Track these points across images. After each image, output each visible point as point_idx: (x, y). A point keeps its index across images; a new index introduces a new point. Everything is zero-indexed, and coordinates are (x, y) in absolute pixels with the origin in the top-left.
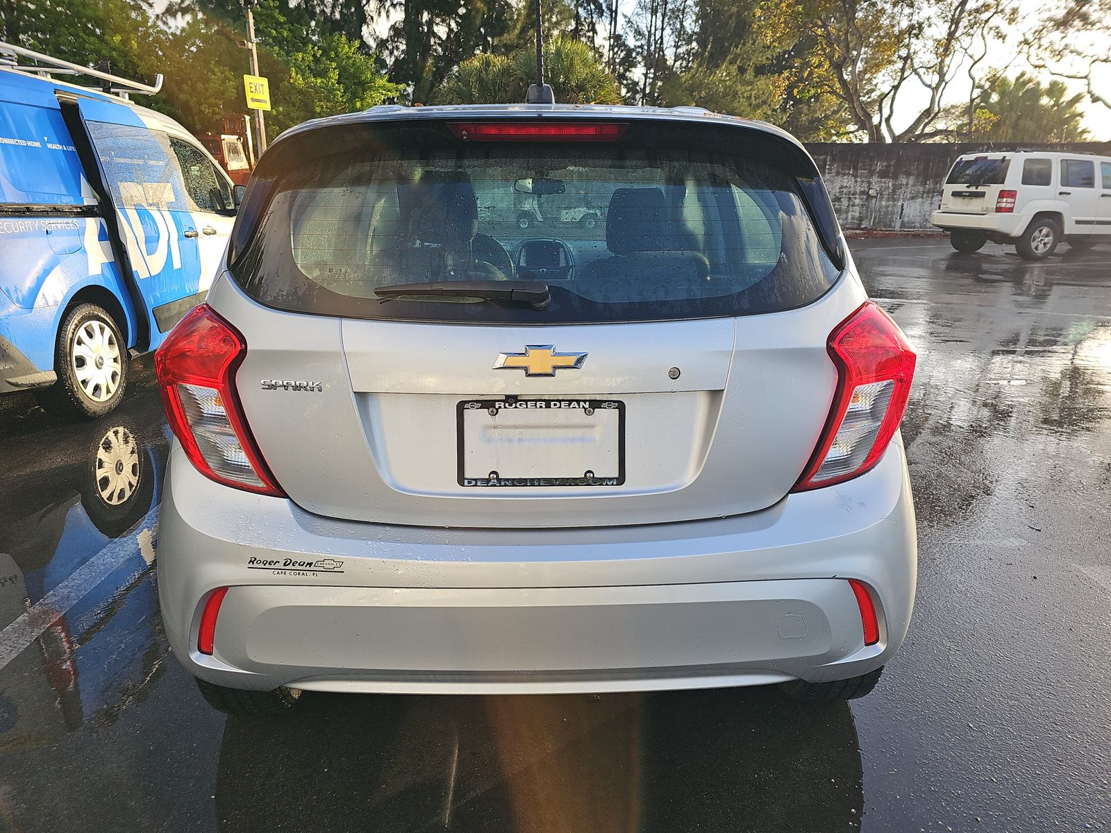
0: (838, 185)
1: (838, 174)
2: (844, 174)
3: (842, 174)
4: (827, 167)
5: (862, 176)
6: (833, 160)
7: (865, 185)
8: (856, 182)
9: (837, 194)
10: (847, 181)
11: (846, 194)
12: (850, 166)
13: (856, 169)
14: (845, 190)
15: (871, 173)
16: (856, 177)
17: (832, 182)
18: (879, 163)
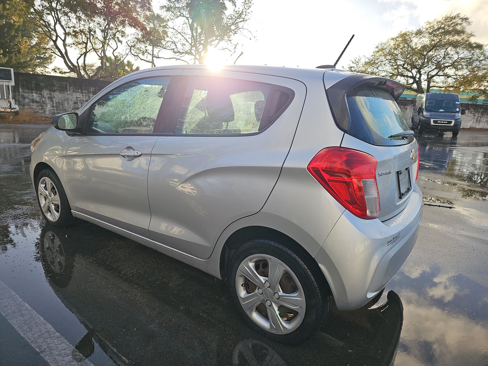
0: (75, 96)
1: (74, 91)
2: (77, 92)
3: (76, 91)
4: (68, 88)
5: (85, 93)
6: (70, 85)
7: (87, 97)
8: (83, 95)
9: (75, 101)
10: (79, 95)
11: (79, 101)
12: (79, 88)
13: (82, 90)
14: (79, 99)
15: (89, 92)
16: (82, 93)
17: (72, 95)
18: (91, 88)
